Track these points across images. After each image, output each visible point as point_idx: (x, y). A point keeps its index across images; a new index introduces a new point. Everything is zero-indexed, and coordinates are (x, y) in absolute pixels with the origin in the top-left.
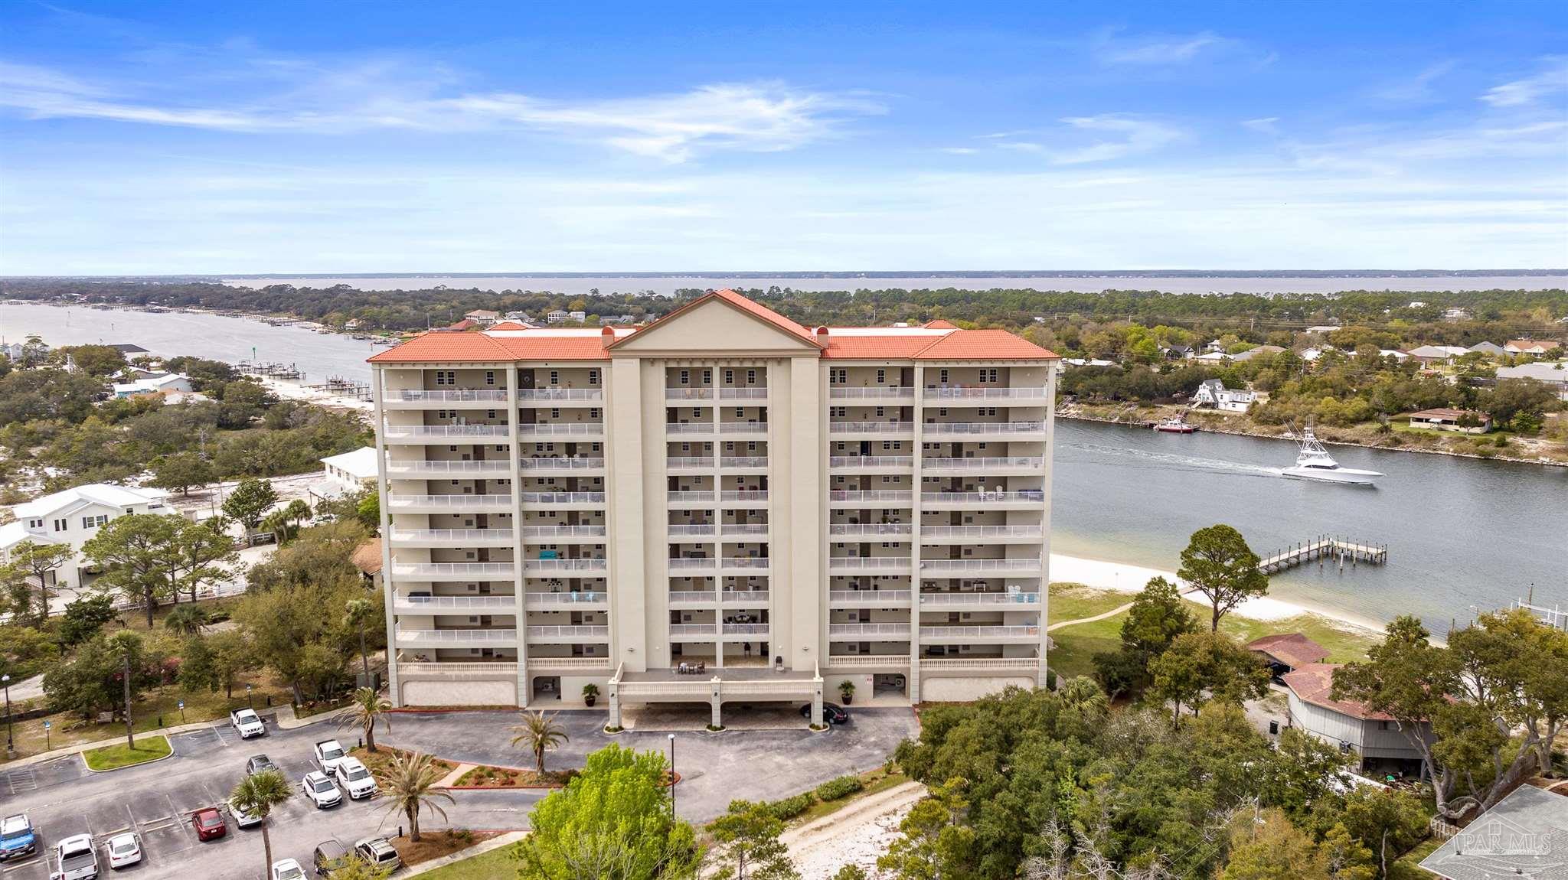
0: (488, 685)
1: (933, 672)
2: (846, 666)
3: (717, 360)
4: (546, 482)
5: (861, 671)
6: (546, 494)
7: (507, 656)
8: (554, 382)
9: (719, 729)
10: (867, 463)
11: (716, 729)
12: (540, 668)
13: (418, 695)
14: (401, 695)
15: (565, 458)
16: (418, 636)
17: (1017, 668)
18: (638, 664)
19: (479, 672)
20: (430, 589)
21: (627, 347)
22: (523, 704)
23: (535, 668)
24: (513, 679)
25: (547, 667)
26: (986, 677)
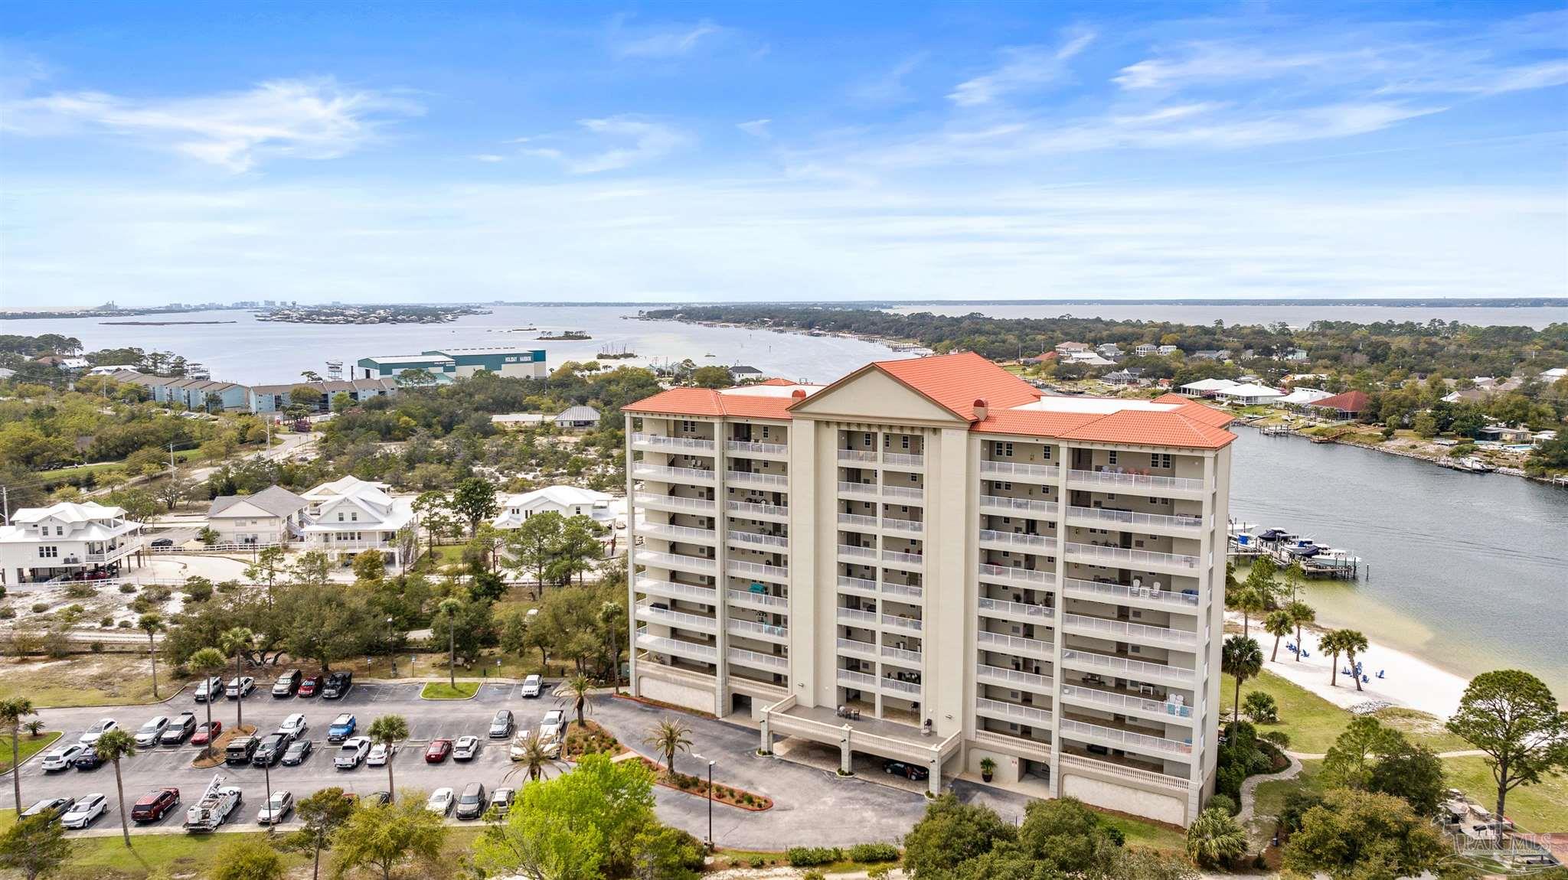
0: (696, 692)
1: (1079, 770)
2: (992, 743)
3: (880, 426)
4: (758, 524)
5: (1008, 752)
6: (746, 534)
7: (708, 669)
8: (766, 435)
9: (846, 775)
10: (1032, 542)
11: (843, 773)
12: (737, 686)
13: (651, 689)
14: (638, 688)
15: (772, 505)
16: (656, 641)
17: (1165, 786)
18: (807, 699)
19: (690, 680)
20: (668, 603)
21: (805, 409)
22: (719, 715)
23: (733, 685)
24: (713, 690)
25: (742, 686)
26: (1130, 788)
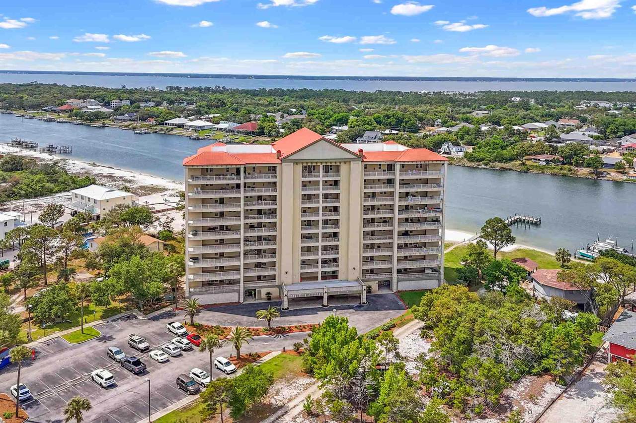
0: (227, 294)
3: (321, 163)
5: (374, 280)
7: (237, 282)
8: (254, 171)
9: (327, 306)
10: (373, 201)
16: (196, 276)
21: (289, 158)
22: (242, 301)
23: (247, 286)
24: (238, 291)
25: (251, 285)
26: (421, 280)
